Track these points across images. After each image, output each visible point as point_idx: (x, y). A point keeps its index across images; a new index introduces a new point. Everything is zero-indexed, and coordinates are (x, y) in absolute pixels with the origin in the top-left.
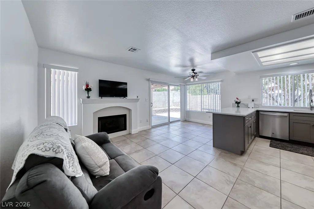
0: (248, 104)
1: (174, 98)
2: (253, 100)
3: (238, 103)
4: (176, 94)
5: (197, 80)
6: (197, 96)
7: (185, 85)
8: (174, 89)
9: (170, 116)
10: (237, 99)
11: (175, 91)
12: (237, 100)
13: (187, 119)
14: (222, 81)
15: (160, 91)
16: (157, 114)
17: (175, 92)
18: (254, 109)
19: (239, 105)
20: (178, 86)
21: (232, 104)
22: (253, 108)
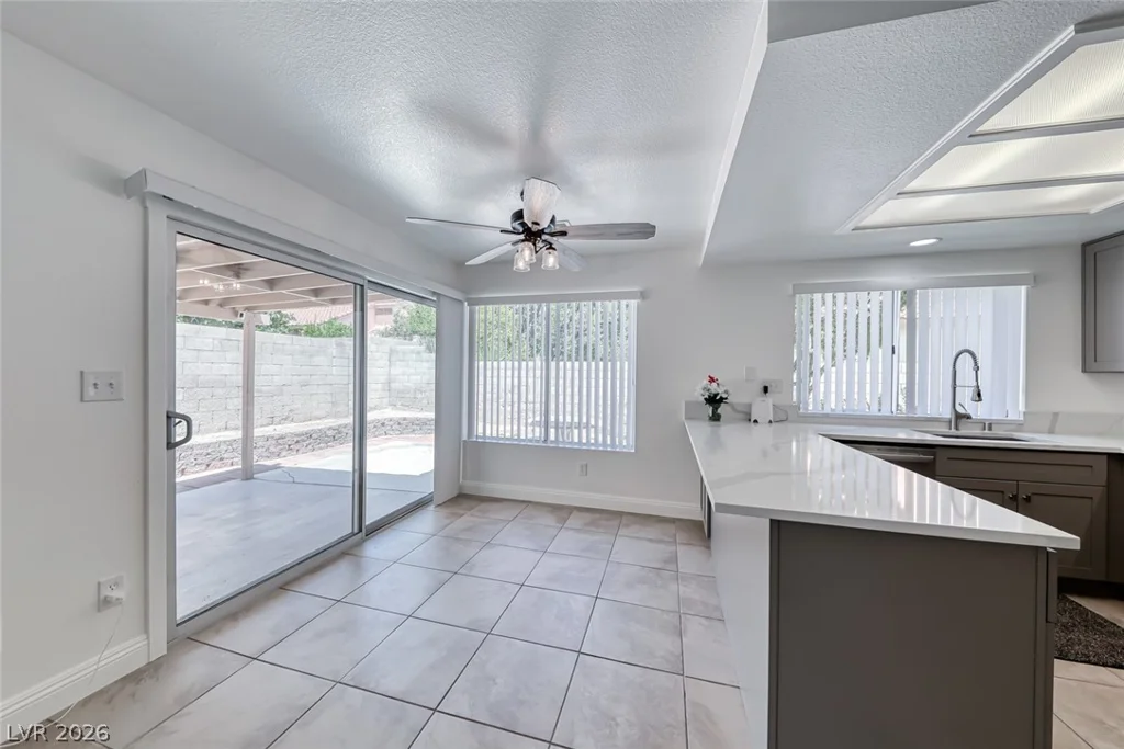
0: (750, 406)
1: (394, 371)
2: (766, 390)
3: (714, 401)
4: (404, 353)
5: (551, 260)
6: (524, 363)
7: (461, 302)
8: (396, 332)
9: (370, 468)
10: (712, 380)
11: (396, 340)
12: (714, 388)
13: (471, 486)
14: (643, 295)
15: (321, 335)
16: (289, 461)
17: (401, 344)
18: (773, 424)
19: (719, 411)
20: (421, 299)
21: (687, 404)
22: (770, 422)
